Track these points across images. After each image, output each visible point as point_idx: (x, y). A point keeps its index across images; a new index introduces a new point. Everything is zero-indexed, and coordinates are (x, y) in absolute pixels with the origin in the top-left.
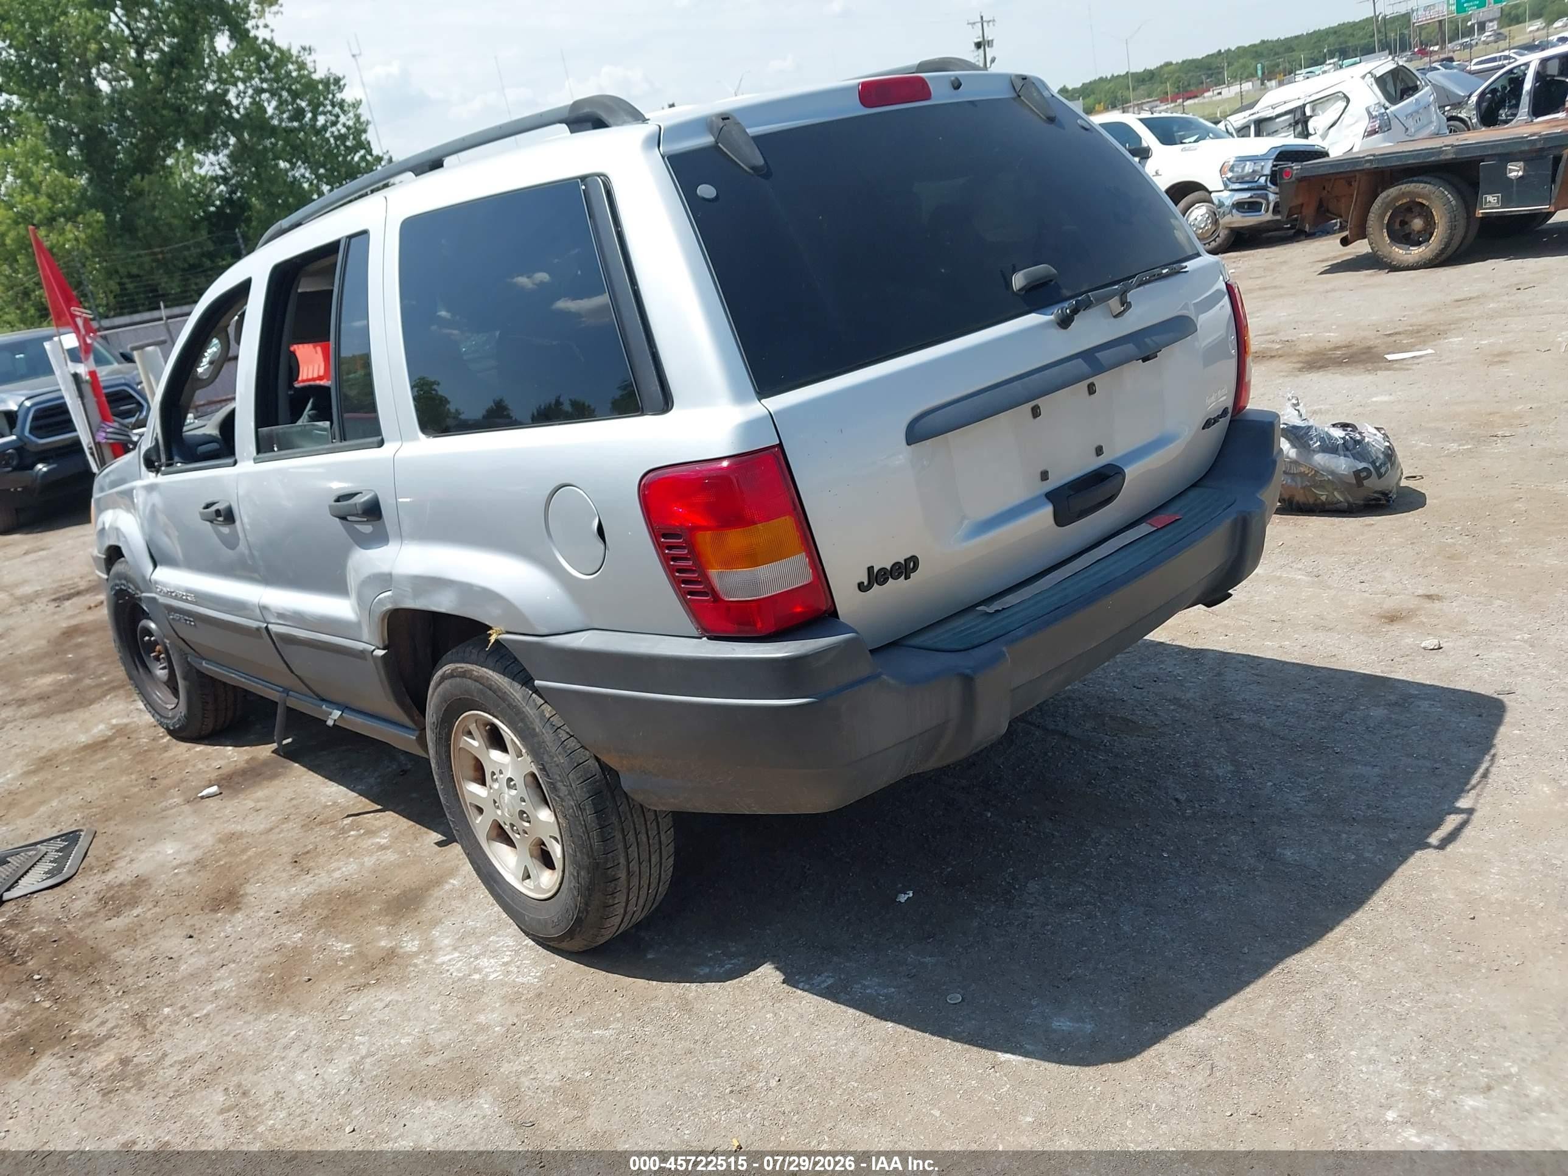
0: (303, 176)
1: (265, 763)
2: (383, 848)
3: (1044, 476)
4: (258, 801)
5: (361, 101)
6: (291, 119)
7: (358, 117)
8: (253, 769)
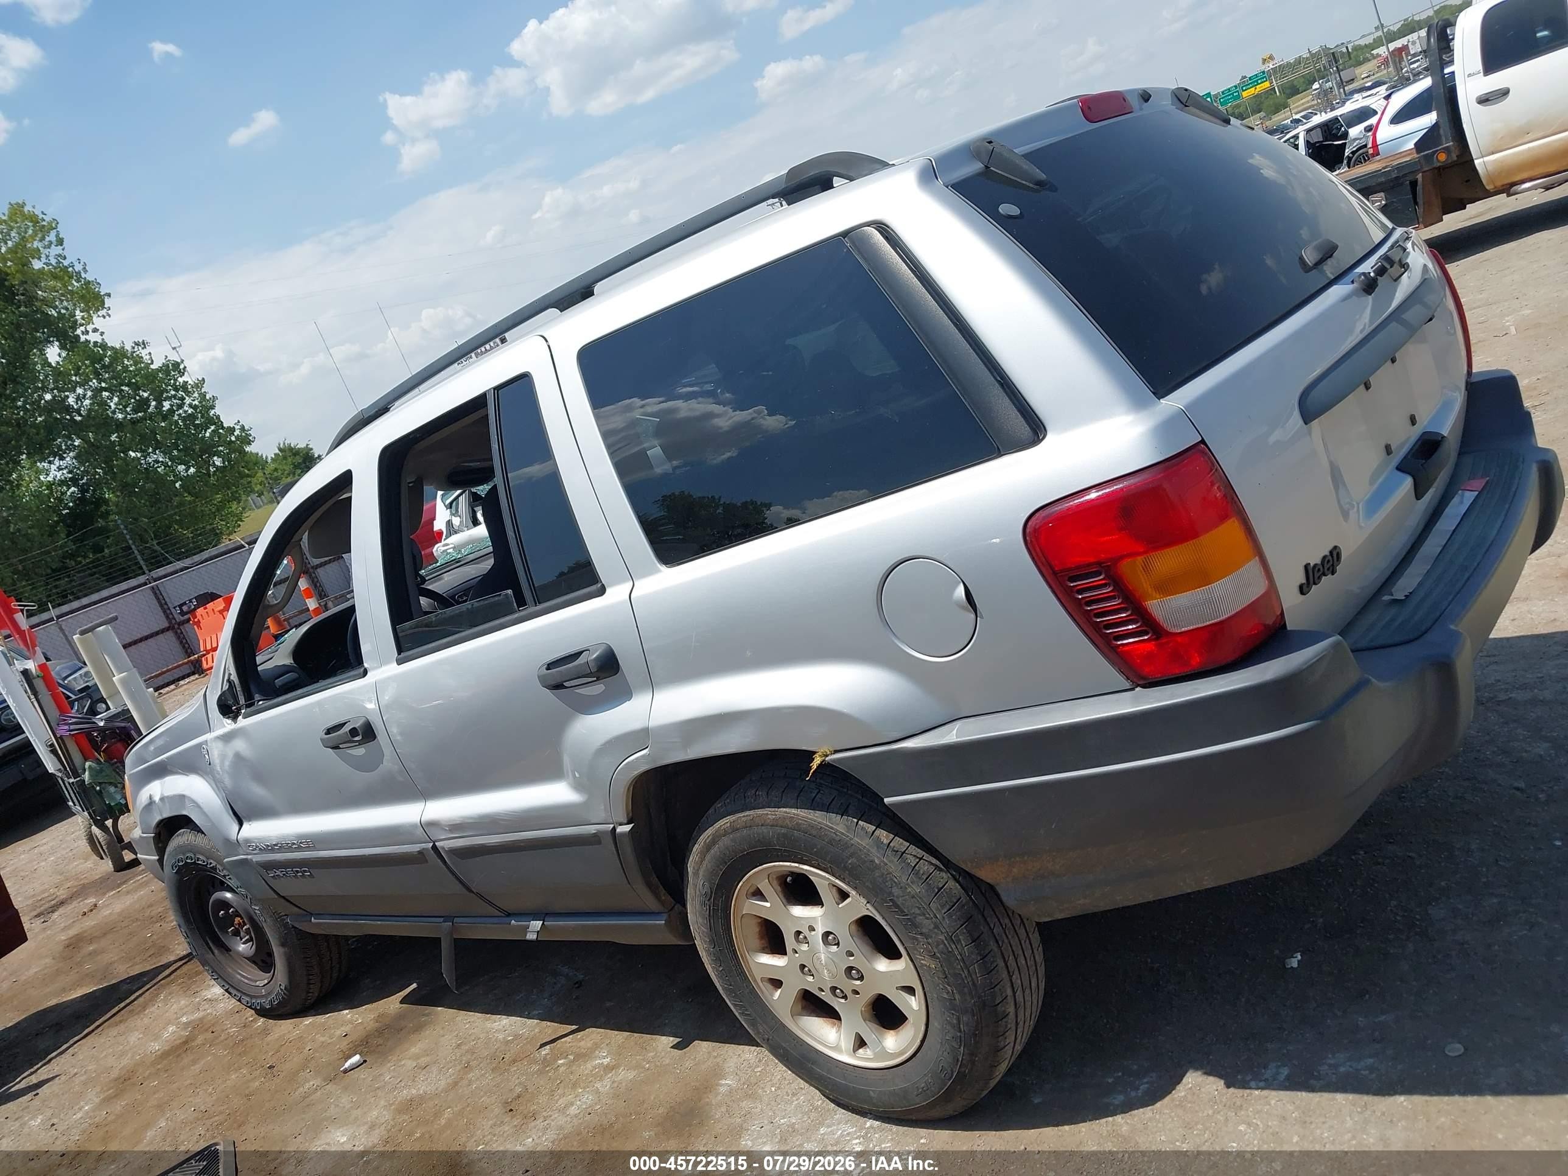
0: (157, 461)
1: (400, 1017)
2: (608, 1069)
3: (1388, 450)
4: (418, 1058)
5: (203, 379)
6: (135, 411)
7: (203, 396)
8: (388, 1027)
